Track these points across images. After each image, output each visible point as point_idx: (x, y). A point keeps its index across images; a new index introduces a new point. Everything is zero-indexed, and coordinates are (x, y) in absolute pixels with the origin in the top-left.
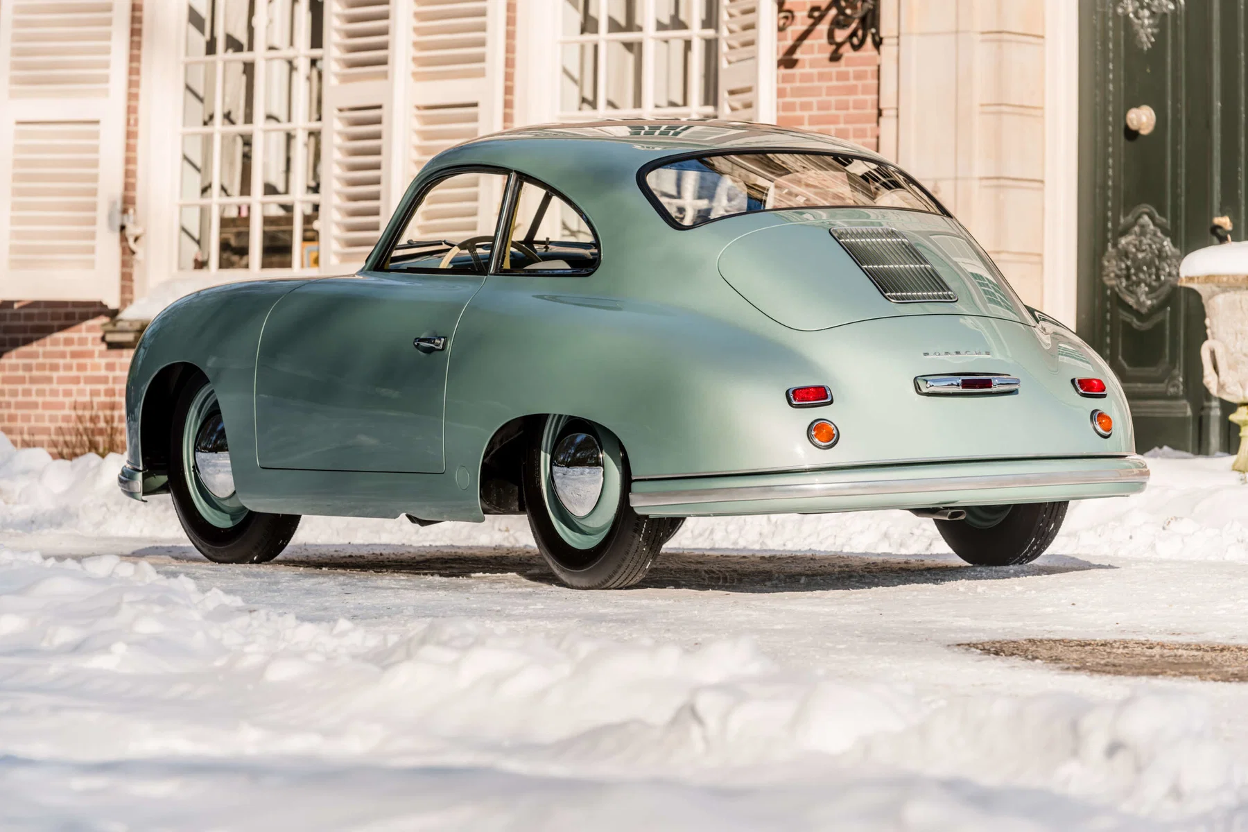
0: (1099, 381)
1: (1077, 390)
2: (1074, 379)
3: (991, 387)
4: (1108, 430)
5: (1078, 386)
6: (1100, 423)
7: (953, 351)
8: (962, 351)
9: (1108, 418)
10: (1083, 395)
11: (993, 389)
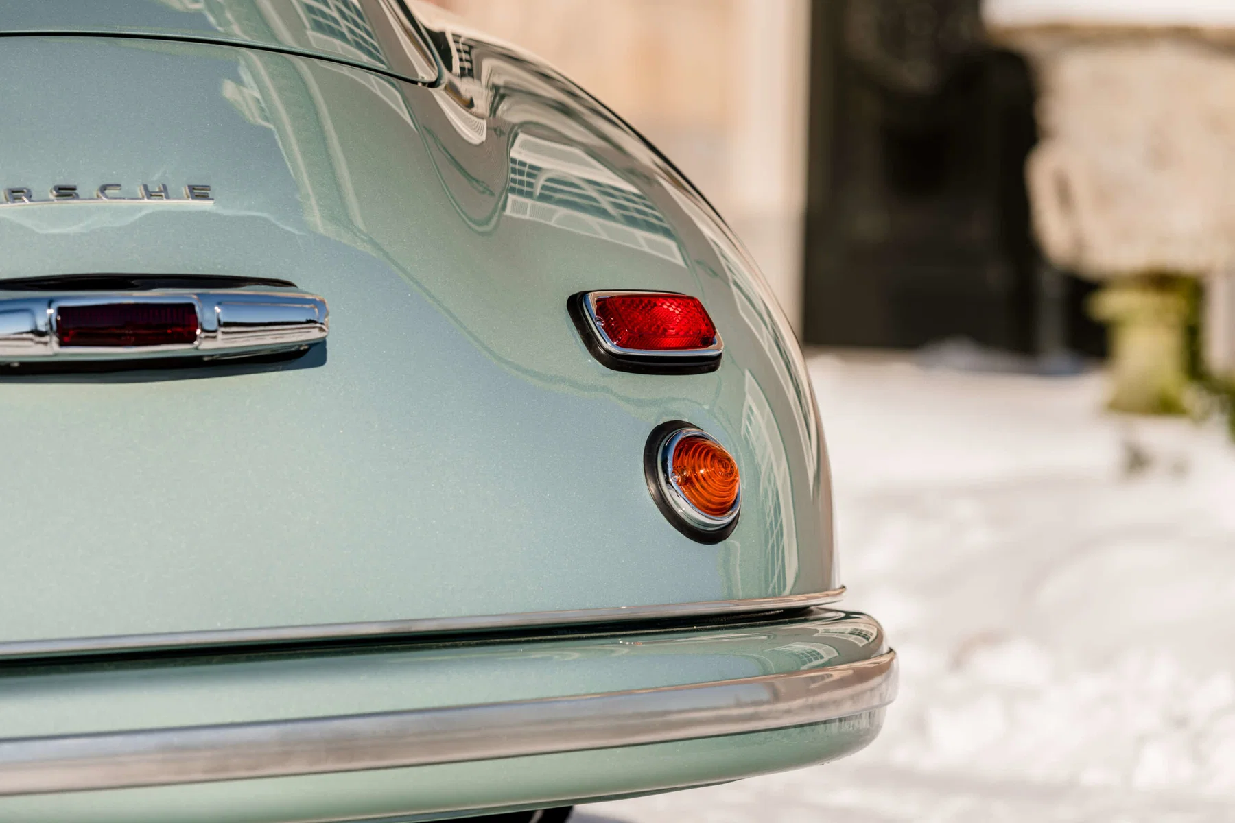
0: (692, 305)
1: (590, 341)
2: (584, 294)
3: (191, 338)
4: (722, 510)
5: (597, 327)
6: (687, 482)
7: (44, 186)
8: (87, 186)
9: (721, 459)
10: (616, 363)
11: (205, 346)
